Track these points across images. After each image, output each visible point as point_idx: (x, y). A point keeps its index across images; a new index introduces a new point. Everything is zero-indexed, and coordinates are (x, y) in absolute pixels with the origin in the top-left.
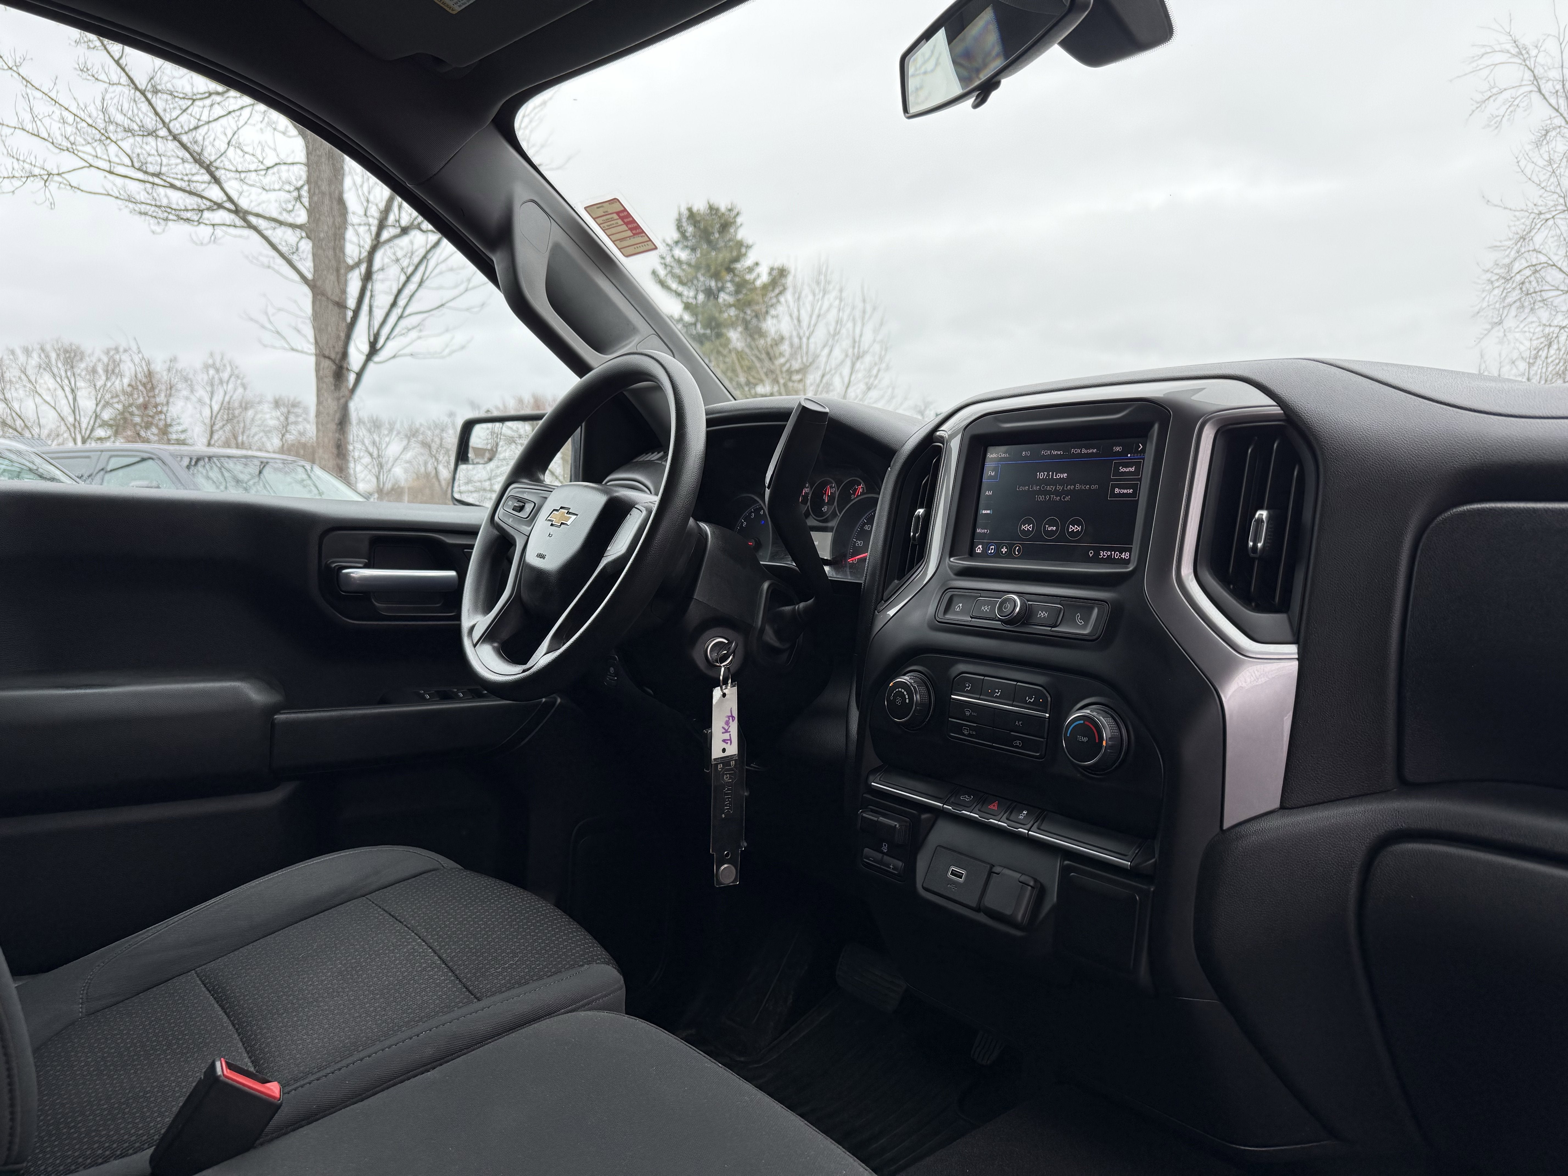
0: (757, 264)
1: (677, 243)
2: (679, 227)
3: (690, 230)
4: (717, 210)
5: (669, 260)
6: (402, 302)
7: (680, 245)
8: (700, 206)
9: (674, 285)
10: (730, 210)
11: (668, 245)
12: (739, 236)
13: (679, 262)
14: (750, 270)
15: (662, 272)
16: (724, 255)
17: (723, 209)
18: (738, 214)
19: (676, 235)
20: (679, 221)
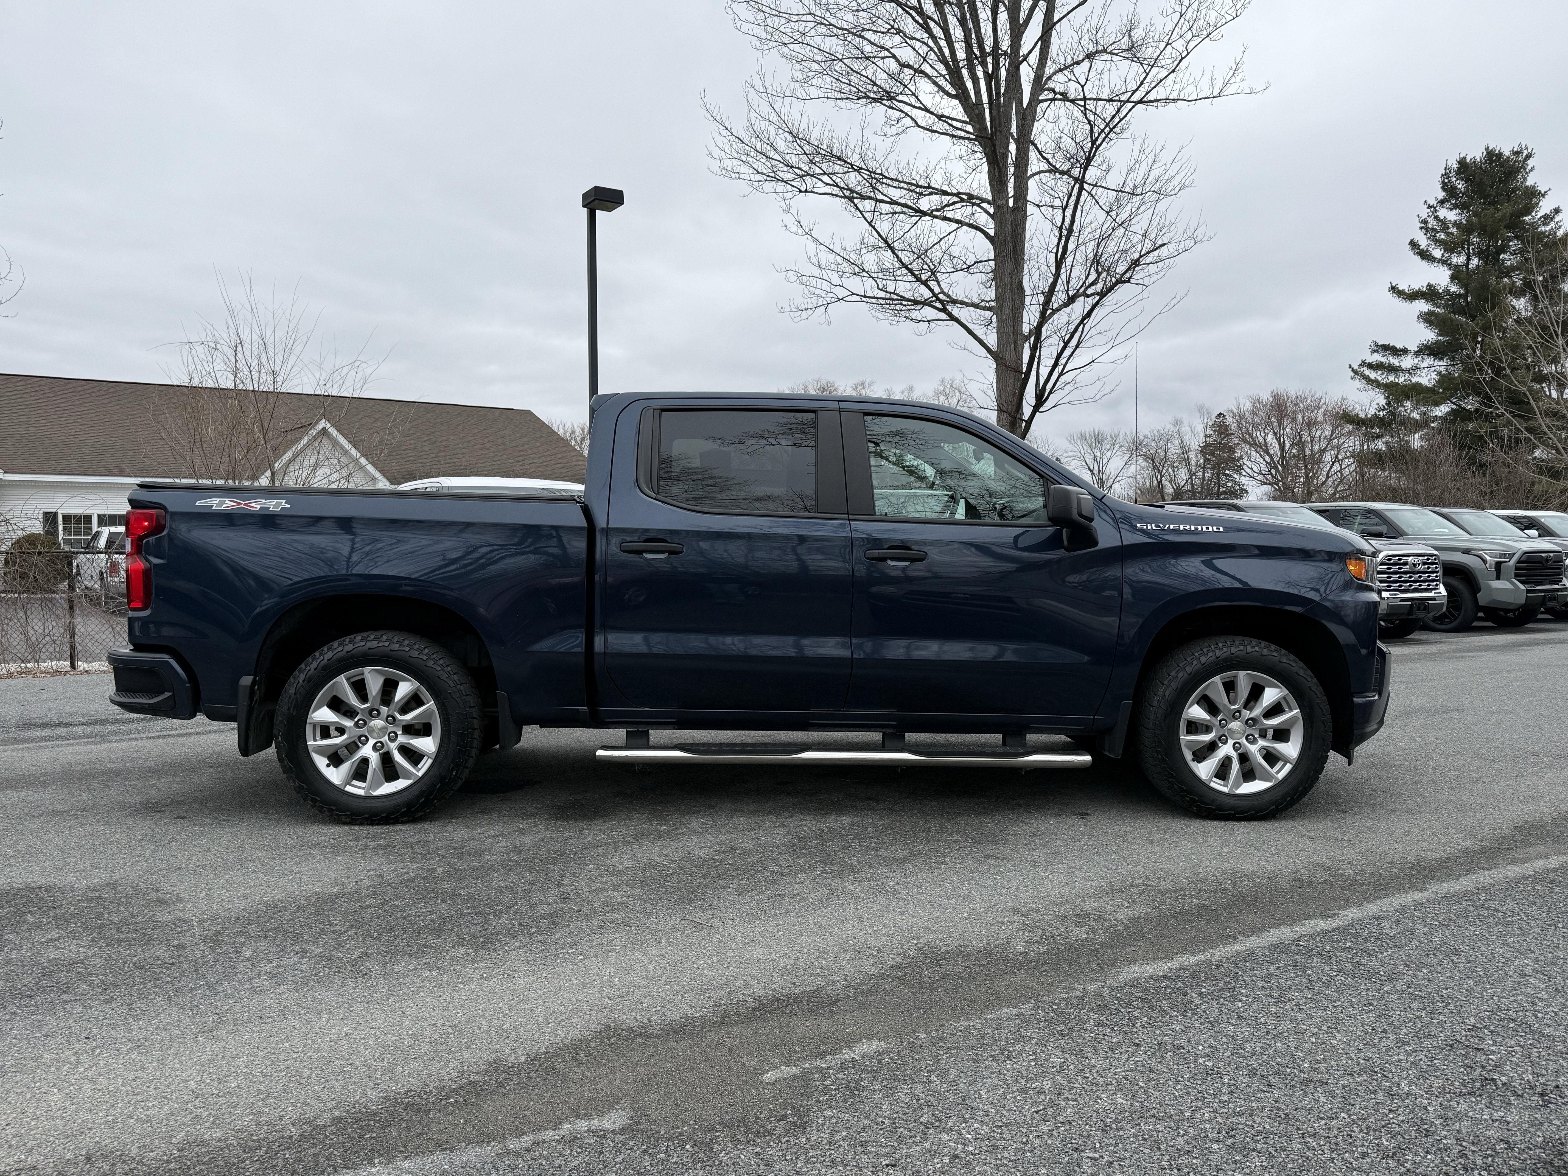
0: (1557, 211)
1: (1442, 202)
2: (1445, 186)
3: (1461, 185)
4: (1500, 155)
5: (1432, 223)
6: (1062, 361)
7: (1448, 205)
8: (1476, 153)
9: (1437, 253)
10: (1517, 153)
11: (1429, 207)
12: (1530, 182)
13: (1444, 224)
14: (1547, 219)
15: (1423, 241)
16: (1507, 209)
17: (1507, 153)
18: (1529, 156)
19: (1441, 195)
20: (1446, 175)
